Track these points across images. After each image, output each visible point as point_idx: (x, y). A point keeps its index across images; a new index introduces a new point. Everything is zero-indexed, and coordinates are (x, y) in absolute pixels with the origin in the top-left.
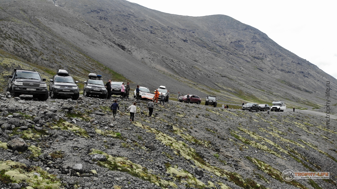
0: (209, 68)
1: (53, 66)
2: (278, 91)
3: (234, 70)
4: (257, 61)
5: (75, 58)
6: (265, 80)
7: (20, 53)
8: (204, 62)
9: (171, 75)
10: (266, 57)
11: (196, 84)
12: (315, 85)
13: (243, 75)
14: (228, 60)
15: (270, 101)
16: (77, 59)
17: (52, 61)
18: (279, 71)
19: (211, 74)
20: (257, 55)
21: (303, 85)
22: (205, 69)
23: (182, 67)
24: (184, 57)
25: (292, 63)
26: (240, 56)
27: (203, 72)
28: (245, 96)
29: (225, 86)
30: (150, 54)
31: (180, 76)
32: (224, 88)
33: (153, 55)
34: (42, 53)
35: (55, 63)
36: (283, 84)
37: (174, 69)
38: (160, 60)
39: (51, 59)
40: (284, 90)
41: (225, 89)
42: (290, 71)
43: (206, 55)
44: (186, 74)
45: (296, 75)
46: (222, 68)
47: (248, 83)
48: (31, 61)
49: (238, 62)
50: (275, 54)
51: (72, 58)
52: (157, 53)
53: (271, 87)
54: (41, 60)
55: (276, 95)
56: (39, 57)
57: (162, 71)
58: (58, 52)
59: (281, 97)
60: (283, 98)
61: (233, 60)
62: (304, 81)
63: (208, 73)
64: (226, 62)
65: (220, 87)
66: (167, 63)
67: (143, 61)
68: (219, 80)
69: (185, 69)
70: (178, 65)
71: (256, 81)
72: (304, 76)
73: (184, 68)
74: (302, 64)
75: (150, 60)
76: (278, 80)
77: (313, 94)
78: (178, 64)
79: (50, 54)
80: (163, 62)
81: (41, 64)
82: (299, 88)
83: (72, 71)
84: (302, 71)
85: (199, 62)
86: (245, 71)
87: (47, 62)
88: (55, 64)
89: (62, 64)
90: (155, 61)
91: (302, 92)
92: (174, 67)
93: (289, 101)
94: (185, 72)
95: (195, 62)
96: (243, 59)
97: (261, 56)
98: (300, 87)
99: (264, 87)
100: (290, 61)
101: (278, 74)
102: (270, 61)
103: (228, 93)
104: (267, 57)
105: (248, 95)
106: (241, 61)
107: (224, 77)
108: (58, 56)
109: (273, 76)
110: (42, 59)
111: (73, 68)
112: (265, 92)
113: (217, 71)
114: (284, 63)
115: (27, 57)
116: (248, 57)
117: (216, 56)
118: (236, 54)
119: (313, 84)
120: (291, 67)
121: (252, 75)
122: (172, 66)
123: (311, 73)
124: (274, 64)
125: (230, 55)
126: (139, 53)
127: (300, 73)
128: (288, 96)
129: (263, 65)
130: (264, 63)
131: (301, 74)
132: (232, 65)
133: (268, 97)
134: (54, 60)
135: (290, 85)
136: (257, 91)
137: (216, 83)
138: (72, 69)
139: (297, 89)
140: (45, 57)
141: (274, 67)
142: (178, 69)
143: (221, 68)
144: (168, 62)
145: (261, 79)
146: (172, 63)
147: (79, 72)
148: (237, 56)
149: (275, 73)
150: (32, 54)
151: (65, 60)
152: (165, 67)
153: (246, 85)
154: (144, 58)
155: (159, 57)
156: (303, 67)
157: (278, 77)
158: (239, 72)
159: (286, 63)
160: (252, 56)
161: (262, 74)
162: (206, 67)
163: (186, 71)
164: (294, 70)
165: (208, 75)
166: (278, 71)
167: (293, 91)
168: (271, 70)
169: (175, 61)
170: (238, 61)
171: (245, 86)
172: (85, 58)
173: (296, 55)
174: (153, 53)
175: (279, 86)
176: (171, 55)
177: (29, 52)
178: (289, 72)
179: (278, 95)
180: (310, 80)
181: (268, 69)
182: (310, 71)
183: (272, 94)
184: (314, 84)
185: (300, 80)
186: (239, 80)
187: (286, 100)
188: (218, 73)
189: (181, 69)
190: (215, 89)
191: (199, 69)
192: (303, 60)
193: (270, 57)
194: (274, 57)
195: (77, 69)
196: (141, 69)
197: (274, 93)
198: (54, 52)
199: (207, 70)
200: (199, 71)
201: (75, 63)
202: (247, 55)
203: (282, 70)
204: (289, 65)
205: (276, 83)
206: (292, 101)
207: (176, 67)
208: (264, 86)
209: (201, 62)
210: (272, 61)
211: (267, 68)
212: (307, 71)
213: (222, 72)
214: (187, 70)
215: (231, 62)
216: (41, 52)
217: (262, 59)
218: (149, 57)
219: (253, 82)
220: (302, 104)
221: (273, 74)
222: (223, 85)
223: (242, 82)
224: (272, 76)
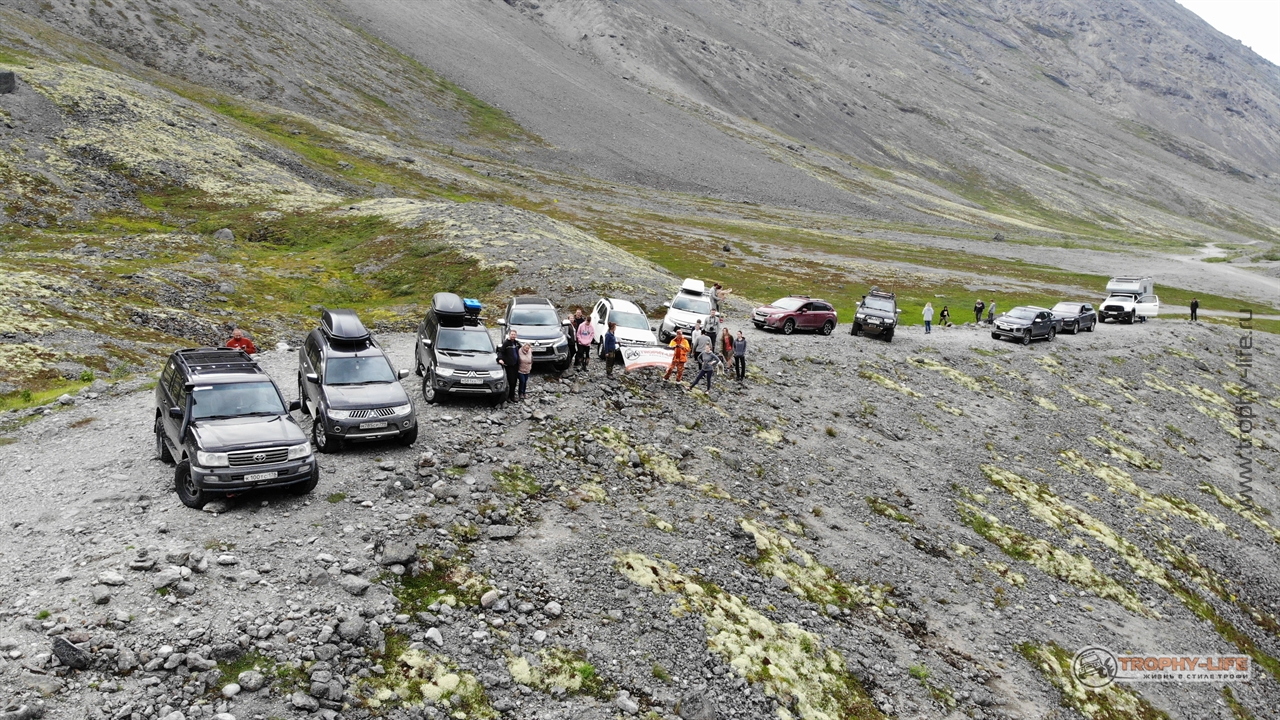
0: (850, 72)
1: (246, 82)
2: (1121, 170)
3: (951, 83)
4: (1047, 42)
5: (324, 47)
6: (1074, 123)
7: (115, 31)
8: (834, 51)
9: (696, 111)
10: (1084, 27)
11: (796, 145)
12: (1268, 146)
13: (986, 103)
14: (932, 39)
15: (1085, 213)
16: (333, 52)
17: (237, 62)
18: (1132, 88)
19: (859, 102)
20: (1048, 18)
21: (1221, 148)
22: (836, 78)
23: (743, 74)
24: (752, 29)
25: (1187, 55)
26: (978, 24)
27: (828, 91)
28: (988, 194)
29: (912, 150)
30: (615, 17)
31: (733, 111)
32: (910, 158)
33: (624, 21)
34: (199, 30)
35: (251, 68)
36: (1141, 143)
37: (709, 80)
38: (656, 45)
39: (235, 54)
40: (1144, 167)
41: (912, 165)
42: (1174, 86)
43: (841, 18)
44: (758, 100)
45: (1198, 105)
46: (903, 75)
47: (1003, 136)
48: (160, 62)
49: (969, 47)
50: (1119, 16)
51: (314, 45)
52: (641, 15)
53: (1094, 154)
54: (195, 60)
55: (1110, 188)
56: (189, 49)
57: (662, 92)
58: (257, 24)
59: (1130, 196)
60: (1137, 198)
61: (950, 40)
62: (1226, 129)
63: (848, 96)
64: (921, 48)
65: (892, 157)
66: (682, 55)
67: (585, 49)
68: (890, 127)
69: (755, 82)
70: (726, 63)
71: (1036, 130)
72: (1228, 109)
73: (750, 77)
74: (1223, 60)
75: (615, 45)
76: (1125, 125)
77: (1257, 182)
78: (725, 58)
79: (227, 30)
80: (666, 52)
81: (199, 74)
82: (1203, 158)
83: (315, 101)
84: (1222, 88)
85: (811, 46)
86: (997, 87)
87: (221, 66)
88: (251, 74)
89: (276, 74)
90: (634, 50)
91: (1215, 173)
92: (712, 74)
93: (1162, 214)
94: (756, 95)
95: (797, 49)
96: (988, 35)
97: (1062, 23)
98: (1207, 152)
99: (1065, 155)
100: (1177, 46)
101: (1125, 100)
102: (1098, 45)
103: (921, 180)
104: (1088, 28)
105: (1002, 187)
106: (982, 43)
107: (913, 111)
108: (261, 39)
109: (1106, 108)
110: (201, 54)
111: (319, 89)
112: (1067, 176)
113: (884, 87)
114: (1154, 55)
115: (143, 47)
116: (1010, 26)
117: (881, 23)
118: (962, 14)
119: (1259, 144)
120: (1180, 71)
121: (1023, 102)
122: (702, 70)
123: (1255, 99)
124: (1112, 57)
125: (937, 17)
126: (569, 14)
127: (1214, 97)
128: (1158, 193)
129: (1067, 61)
130: (1075, 54)
131: (1216, 101)
132: (945, 62)
133: (1080, 196)
134: (245, 55)
135: (1172, 147)
136: (1038, 169)
137: (878, 141)
138: (318, 95)
139: (1197, 162)
140: (209, 46)
141: (1112, 71)
142: (726, 84)
143: (899, 73)
144: (688, 53)
145: (1055, 122)
146: (701, 56)
147: (344, 105)
148: (966, 22)
149: (1114, 94)
150: (162, 36)
151: (287, 54)
152: (675, 72)
153: (997, 148)
154: (590, 35)
155: (648, 32)
156: (1227, 73)
157: (1126, 113)
158: (973, 90)
159: (1163, 54)
160: (1028, 25)
161: (1062, 98)
162: (842, 68)
163: (760, 90)
164: (1190, 84)
165: (845, 105)
166: (1126, 87)
167: (1182, 170)
168: (1100, 84)
169: (716, 44)
170: (970, 43)
171: (993, 150)
172: (363, 43)
173: (1203, 21)
174: (627, 12)
175: (1126, 150)
176: (700, 19)
177: (148, 28)
178: (1169, 92)
179: (1119, 186)
180: (1251, 127)
181: (1089, 77)
182: (1253, 89)
183: (1097, 182)
184: (1265, 142)
185: (1209, 124)
186: (971, 126)
187: (1150, 209)
188: (887, 97)
189: (738, 80)
190: (871, 165)
191: (812, 78)
192: (1229, 41)
193: (1099, 28)
194: (1116, 27)
195: (336, 92)
196: (578, 84)
197: (1106, 181)
198: (241, 21)
199: (843, 83)
200: (809, 88)
201: (327, 67)
202: (1008, 19)
203: (1143, 85)
204: (1171, 63)
205: (1115, 136)
206: (1174, 212)
207: (719, 73)
208: (1067, 149)
209: (821, 49)
210: (1105, 47)
211: (1085, 73)
212: (1240, 90)
213: (902, 92)
214: (765, 87)
215: (943, 49)
216: (194, 24)
217: (1066, 36)
218: (612, 33)
219: (1025, 134)
220: (1212, 225)
221: (1108, 99)
222: (904, 149)
223: (979, 134)
224: (1102, 109)
